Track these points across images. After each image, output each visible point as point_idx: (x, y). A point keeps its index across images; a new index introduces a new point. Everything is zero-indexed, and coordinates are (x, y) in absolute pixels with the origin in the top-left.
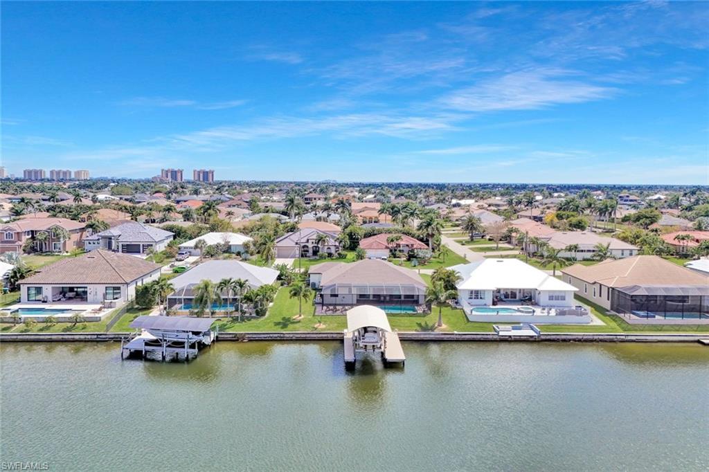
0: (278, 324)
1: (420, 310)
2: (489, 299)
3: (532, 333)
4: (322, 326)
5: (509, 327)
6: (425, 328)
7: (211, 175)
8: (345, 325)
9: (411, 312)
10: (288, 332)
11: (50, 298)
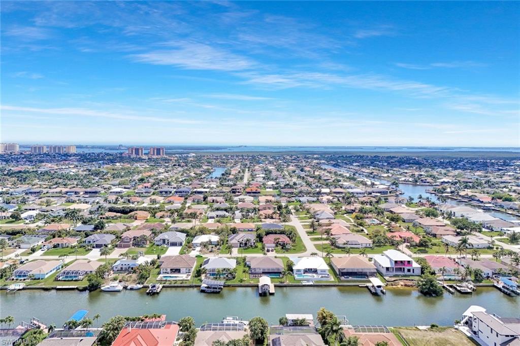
0: (239, 281)
1: (281, 276)
2: (302, 272)
3: (312, 284)
4: (252, 282)
5: (306, 281)
6: (281, 283)
7: (162, 151)
8: (259, 282)
9: (278, 277)
10: (243, 284)
11: (169, 272)
